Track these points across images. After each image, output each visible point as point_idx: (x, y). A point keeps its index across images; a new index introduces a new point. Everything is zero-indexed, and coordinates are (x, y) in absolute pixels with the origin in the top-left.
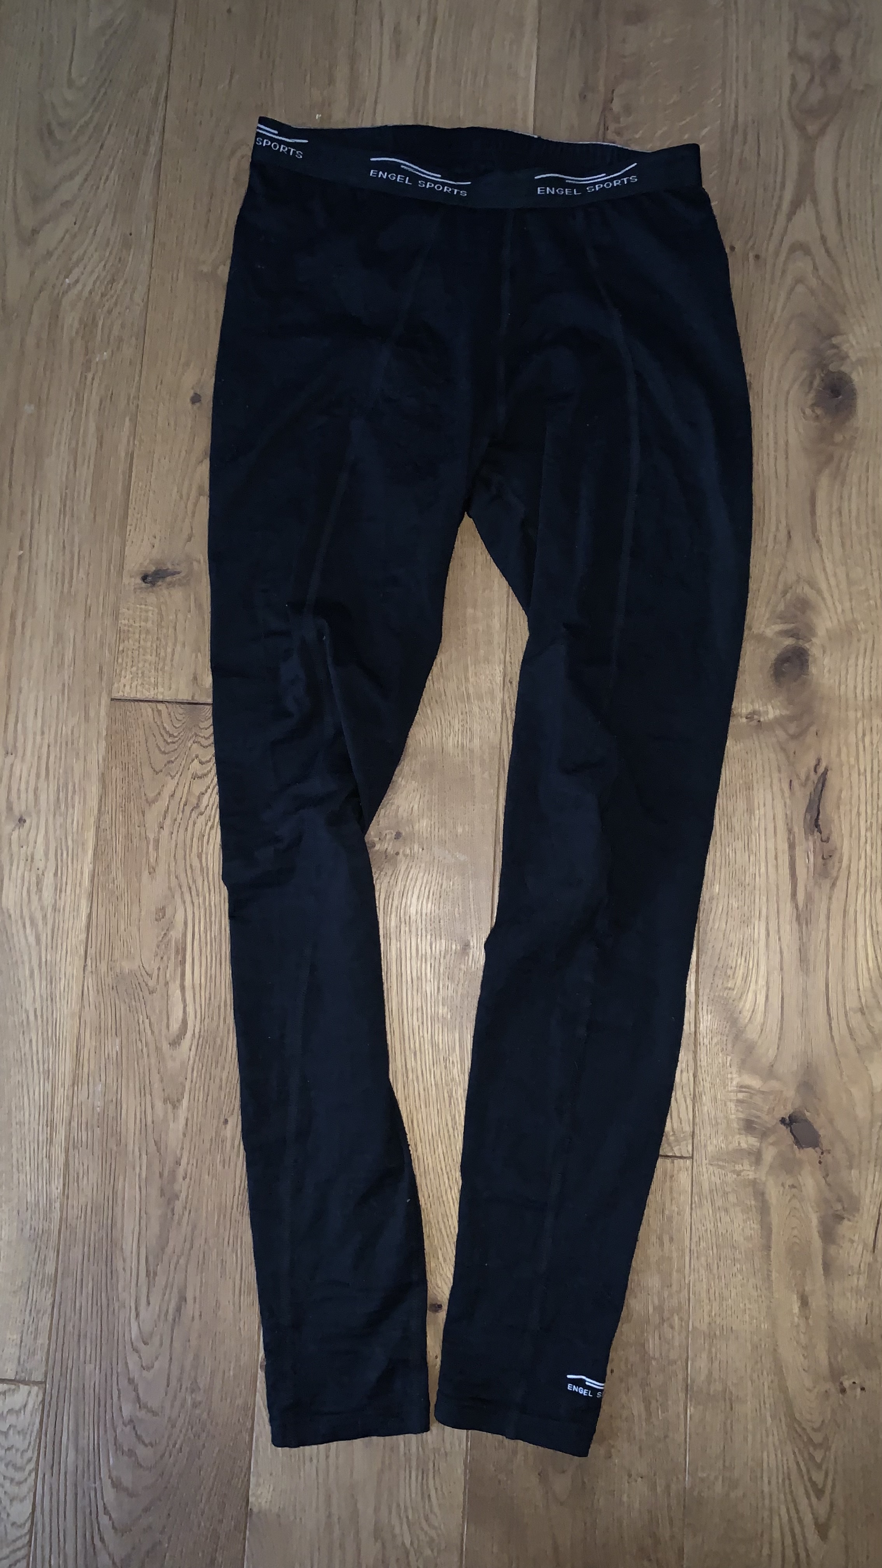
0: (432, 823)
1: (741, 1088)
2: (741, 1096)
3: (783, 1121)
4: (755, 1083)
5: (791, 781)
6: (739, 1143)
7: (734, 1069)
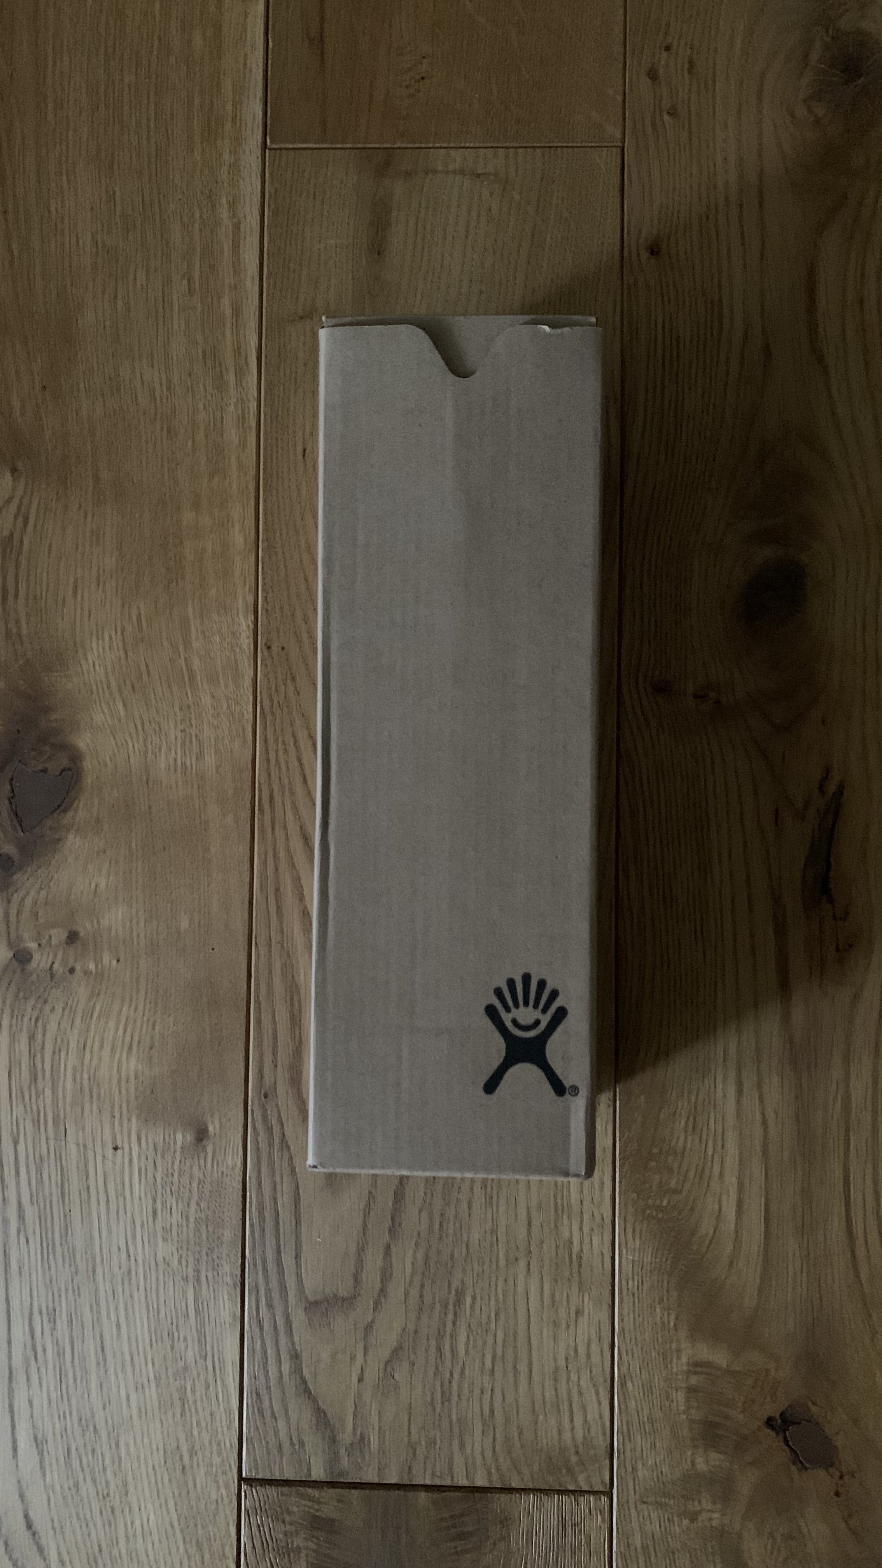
0: (134, 911)
1: (696, 1366)
2: (694, 1380)
3: (769, 1422)
4: (721, 1358)
5: (777, 810)
6: (693, 1463)
7: (683, 1334)
